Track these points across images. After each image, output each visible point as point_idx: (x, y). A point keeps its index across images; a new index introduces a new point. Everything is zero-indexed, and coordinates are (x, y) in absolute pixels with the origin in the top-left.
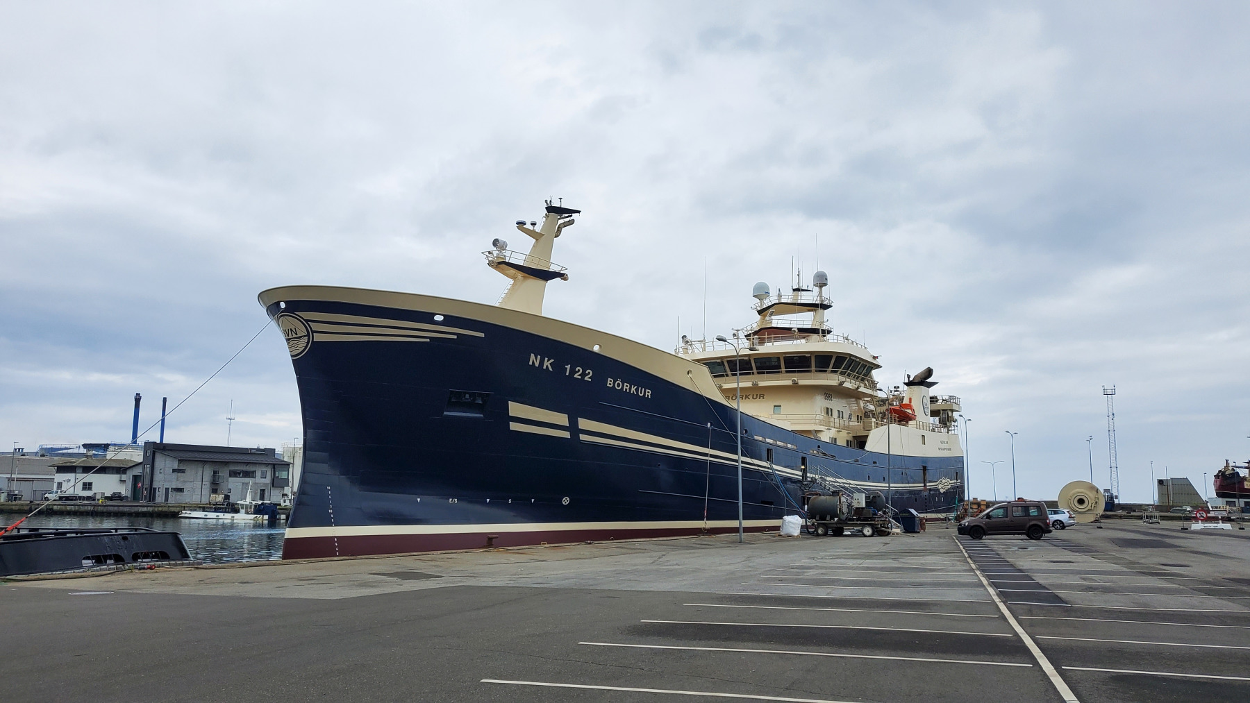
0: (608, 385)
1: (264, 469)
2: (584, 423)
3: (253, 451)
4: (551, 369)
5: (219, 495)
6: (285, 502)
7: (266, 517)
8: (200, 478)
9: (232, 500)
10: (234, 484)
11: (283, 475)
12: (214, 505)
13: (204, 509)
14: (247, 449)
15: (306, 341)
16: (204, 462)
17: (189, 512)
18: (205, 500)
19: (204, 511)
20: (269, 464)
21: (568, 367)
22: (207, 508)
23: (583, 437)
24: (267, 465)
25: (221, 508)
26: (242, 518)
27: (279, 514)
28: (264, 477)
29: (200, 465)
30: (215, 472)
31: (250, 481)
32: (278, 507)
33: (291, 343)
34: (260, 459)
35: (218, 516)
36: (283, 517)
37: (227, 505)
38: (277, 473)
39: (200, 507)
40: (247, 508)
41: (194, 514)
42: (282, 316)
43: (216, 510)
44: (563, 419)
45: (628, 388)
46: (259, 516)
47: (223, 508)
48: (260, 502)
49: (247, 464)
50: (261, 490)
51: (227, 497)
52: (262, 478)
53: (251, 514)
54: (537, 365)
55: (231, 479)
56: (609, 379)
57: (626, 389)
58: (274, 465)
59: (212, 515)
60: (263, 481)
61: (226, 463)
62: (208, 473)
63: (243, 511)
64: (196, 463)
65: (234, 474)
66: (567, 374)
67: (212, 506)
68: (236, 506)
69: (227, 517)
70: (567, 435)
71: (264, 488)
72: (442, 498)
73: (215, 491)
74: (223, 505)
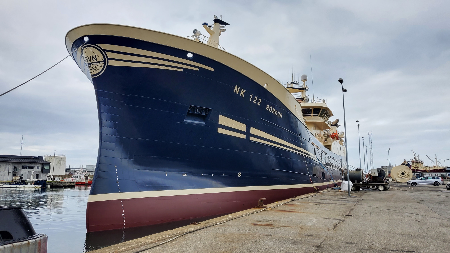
0: (267, 109)
1: (38, 165)
2: (253, 131)
3: (33, 158)
4: (243, 96)
5: (17, 177)
6: (49, 179)
7: (41, 186)
8: (7, 169)
9: (24, 179)
10: (24, 172)
11: (46, 168)
12: (15, 181)
13: (10, 183)
14: (30, 157)
15: (103, 65)
16: (10, 162)
17: (3, 185)
18: (10, 179)
19: (10, 184)
20: (41, 163)
21: (252, 96)
22: (12, 183)
23: (252, 138)
24: (40, 163)
25: (18, 183)
26: (29, 187)
27: (47, 185)
28: (38, 168)
29: (8, 164)
30: (15, 168)
31: (33, 170)
32: (46, 182)
33: (92, 66)
34: (36, 161)
35: (17, 186)
36: (49, 186)
37: (21, 181)
38: (44, 167)
39: (8, 183)
40: (31, 182)
41: (5, 186)
42: (84, 48)
43: (16, 184)
44: (243, 127)
45: (274, 111)
46: (37, 186)
47: (19, 183)
48: (38, 180)
49: (30, 163)
50: (37, 174)
51: (21, 178)
52: (37, 170)
53: (33, 185)
54: (237, 93)
55: (23, 170)
56: (268, 105)
57: (273, 112)
58: (43, 163)
59: (15, 186)
60: (38, 170)
61: (20, 163)
62: (12, 167)
63: (29, 184)
64: (6, 163)
65: (23, 168)
66: (250, 100)
67: (14, 182)
68: (26, 182)
69: (21, 187)
70: (244, 136)
71: (38, 174)
72: (179, 173)
73: (15, 175)
74: (19, 181)
